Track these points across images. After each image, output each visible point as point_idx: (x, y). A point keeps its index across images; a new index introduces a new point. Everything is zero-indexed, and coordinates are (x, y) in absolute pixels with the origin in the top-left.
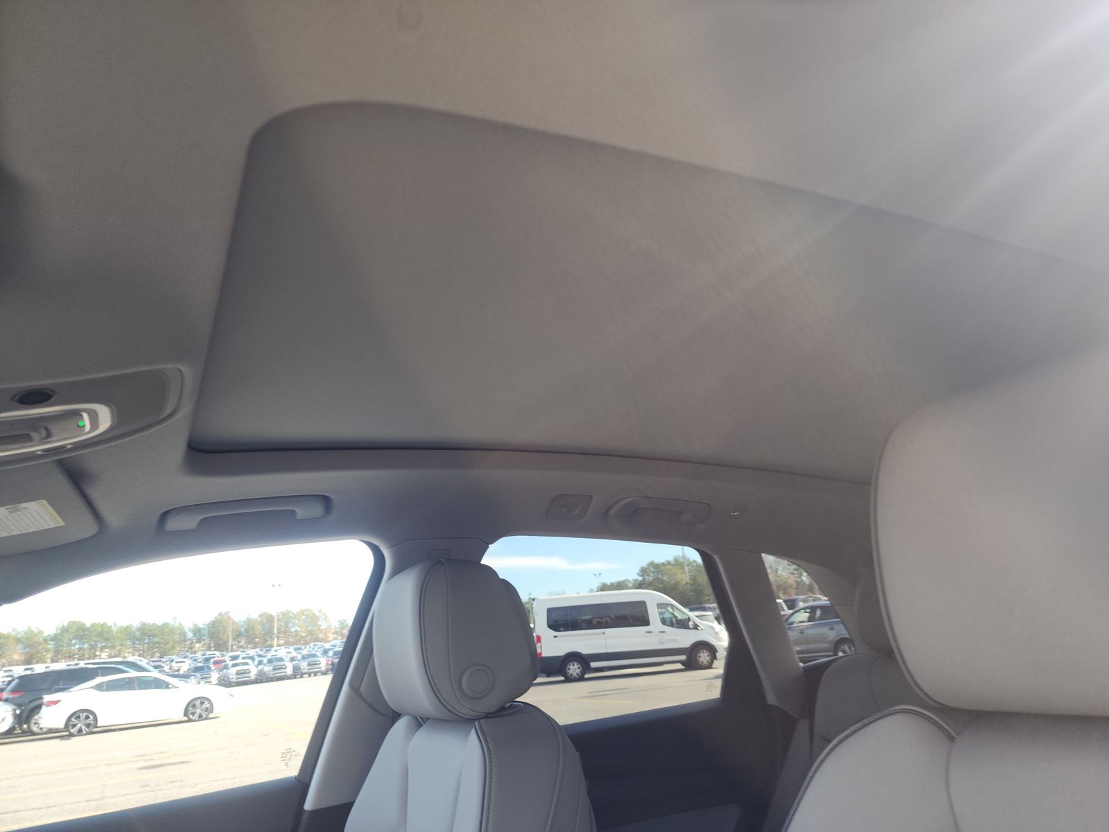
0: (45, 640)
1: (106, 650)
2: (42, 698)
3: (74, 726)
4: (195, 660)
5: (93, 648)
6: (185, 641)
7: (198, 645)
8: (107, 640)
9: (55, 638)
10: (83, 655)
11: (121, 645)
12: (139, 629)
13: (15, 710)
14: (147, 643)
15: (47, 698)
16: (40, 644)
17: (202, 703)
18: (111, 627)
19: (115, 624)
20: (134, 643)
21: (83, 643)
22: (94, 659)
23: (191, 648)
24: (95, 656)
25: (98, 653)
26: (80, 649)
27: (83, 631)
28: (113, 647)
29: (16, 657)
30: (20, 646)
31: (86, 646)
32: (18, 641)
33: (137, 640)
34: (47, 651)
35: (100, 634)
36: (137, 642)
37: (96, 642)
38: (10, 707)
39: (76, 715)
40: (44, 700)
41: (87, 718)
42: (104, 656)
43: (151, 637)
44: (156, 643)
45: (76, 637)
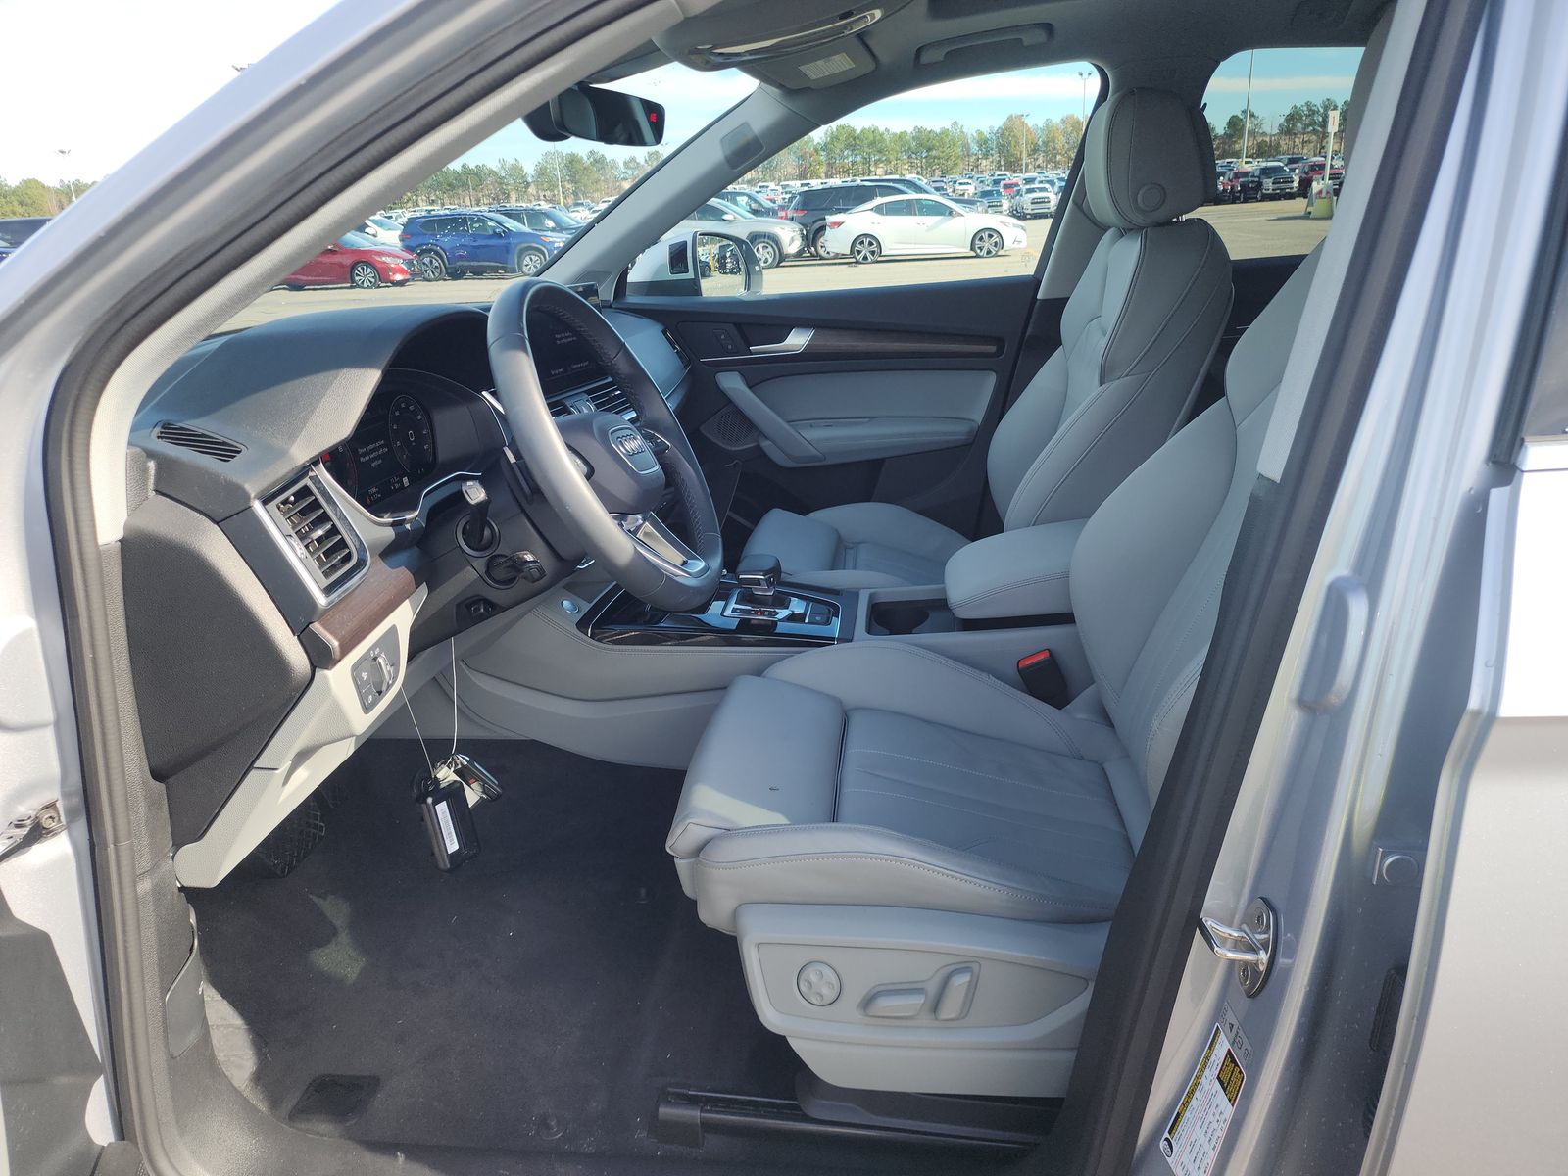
1: (881, 165)
2: (825, 219)
3: (859, 252)
4: (982, 182)
5: (867, 161)
6: (969, 155)
7: (984, 162)
8: (880, 151)
10: (858, 170)
11: (897, 159)
12: (914, 139)
13: (801, 231)
14: (926, 157)
15: (831, 219)
17: (991, 236)
20: (910, 157)
21: (856, 155)
22: (869, 175)
23: (977, 166)
24: (870, 172)
25: (873, 169)
26: (853, 163)
27: (854, 140)
28: (888, 161)
31: (859, 158)
33: (913, 152)
35: (872, 144)
36: (914, 156)
37: (869, 154)
38: (797, 227)
39: (859, 240)
40: (827, 221)
41: (871, 244)
42: (880, 171)
43: (929, 150)
44: (935, 157)
45: (848, 146)
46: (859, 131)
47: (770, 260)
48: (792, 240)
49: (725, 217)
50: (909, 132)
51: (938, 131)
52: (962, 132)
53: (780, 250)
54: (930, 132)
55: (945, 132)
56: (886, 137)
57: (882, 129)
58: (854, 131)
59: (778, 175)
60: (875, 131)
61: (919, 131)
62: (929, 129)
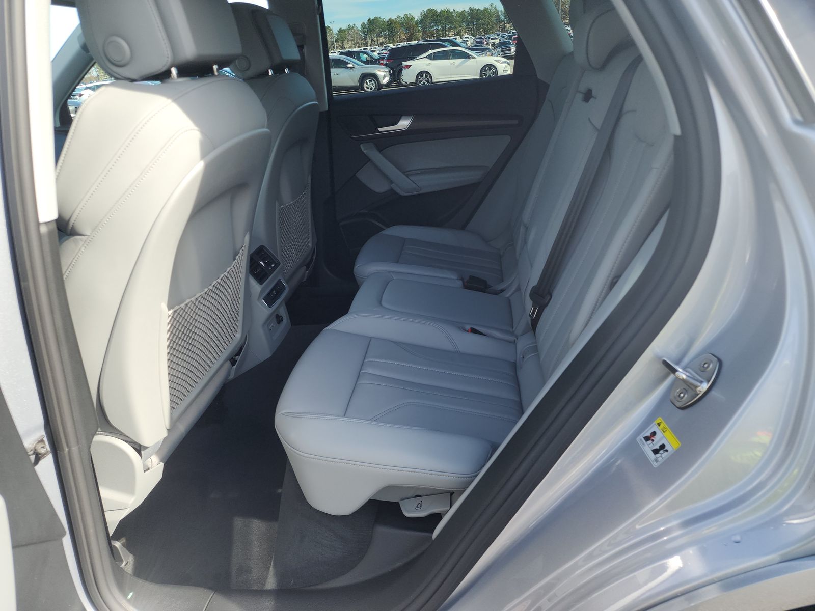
0: (416, 24)
1: (452, 31)
3: (421, 81)
4: (503, 37)
5: (444, 28)
6: (500, 22)
7: (508, 26)
8: (451, 23)
9: (421, 22)
10: (439, 35)
11: (460, 27)
12: (469, 14)
13: (389, 71)
14: (476, 24)
15: (405, 63)
16: (414, 27)
17: (490, 69)
18: (452, 13)
19: (454, 10)
20: (468, 25)
21: (438, 26)
22: (446, 37)
23: (504, 28)
24: (446, 35)
25: (447, 33)
26: (437, 30)
27: (437, 16)
28: (455, 28)
29: (403, 36)
30: (403, 28)
31: (440, 27)
32: (402, 24)
33: (469, 22)
34: (419, 32)
35: (447, 19)
36: (470, 24)
37: (445, 24)
38: (387, 69)
39: (420, 74)
40: (403, 65)
41: (426, 76)
42: (451, 34)
43: (478, 20)
44: (481, 24)
45: (433, 21)
46: (439, 12)
47: (373, 88)
48: (385, 76)
49: (349, 66)
50: (466, 10)
51: (482, 9)
52: (496, 9)
53: (378, 84)
54: (478, 10)
55: (486, 10)
56: (454, 14)
57: (451, 10)
58: (436, 12)
59: (396, 39)
60: (448, 11)
61: (472, 10)
62: (477, 8)
